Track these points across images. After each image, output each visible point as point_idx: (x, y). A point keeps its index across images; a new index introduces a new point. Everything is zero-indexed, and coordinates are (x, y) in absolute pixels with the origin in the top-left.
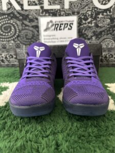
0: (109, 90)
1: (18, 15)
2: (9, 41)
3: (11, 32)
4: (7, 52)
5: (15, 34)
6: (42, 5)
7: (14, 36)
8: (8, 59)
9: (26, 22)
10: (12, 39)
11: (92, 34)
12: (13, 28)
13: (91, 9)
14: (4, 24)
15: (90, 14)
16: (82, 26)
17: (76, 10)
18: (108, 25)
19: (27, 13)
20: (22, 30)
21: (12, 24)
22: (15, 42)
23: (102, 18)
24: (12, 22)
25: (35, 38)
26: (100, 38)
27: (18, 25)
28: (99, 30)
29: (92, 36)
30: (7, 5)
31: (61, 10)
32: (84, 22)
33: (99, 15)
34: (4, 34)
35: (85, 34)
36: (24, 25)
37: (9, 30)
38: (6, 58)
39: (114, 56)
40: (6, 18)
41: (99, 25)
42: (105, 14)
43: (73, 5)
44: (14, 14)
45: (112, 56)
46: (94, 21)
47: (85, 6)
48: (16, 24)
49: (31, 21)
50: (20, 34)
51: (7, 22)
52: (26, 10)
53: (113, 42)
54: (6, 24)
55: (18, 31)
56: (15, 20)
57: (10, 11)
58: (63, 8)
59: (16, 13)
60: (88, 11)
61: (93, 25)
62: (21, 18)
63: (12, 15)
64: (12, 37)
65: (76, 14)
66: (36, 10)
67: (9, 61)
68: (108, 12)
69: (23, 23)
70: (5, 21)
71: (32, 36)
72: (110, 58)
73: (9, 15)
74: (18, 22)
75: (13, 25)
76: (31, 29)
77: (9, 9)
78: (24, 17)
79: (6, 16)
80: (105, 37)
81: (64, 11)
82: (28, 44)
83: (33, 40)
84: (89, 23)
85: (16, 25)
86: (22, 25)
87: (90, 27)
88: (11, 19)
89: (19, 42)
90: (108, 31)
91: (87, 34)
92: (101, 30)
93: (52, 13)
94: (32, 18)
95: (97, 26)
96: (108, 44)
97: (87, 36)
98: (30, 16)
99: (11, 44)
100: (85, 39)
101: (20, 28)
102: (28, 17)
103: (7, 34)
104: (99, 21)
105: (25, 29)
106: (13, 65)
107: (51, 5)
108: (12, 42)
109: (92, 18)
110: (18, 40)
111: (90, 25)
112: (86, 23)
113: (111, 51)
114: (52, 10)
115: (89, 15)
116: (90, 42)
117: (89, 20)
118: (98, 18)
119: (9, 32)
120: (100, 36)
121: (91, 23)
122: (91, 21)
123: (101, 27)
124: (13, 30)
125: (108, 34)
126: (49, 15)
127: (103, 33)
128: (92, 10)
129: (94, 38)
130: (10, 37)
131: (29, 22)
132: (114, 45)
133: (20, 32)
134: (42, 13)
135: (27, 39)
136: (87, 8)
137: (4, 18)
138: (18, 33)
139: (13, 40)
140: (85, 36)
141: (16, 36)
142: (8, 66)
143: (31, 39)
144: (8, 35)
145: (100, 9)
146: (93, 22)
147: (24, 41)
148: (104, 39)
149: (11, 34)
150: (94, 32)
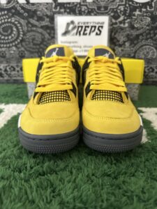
1: (22, 11)
2: (9, 47)
3: (13, 35)
4: (7, 62)
5: (17, 38)
7: (16, 40)
8: (9, 73)
9: (33, 21)
10: (14, 44)
11: (125, 39)
12: (15, 29)
13: (124, 3)
14: (3, 24)
15: (122, 9)
16: (111, 27)
17: (102, 4)
18: (147, 26)
19: (34, 8)
20: (28, 31)
21: (13, 23)
22: (18, 48)
23: (140, 15)
24: (13, 21)
25: (45, 43)
26: (135, 45)
27: (21, 25)
28: (135, 33)
29: (125, 42)
31: (82, 3)
32: (114, 21)
33: (135, 11)
34: (3, 37)
35: (116, 38)
36: (30, 25)
37: (9, 31)
38: (6, 70)
39: (156, 70)
40: (5, 15)
41: (135, 26)
42: (144, 10)
44: (16, 9)
45: (153, 70)
46: (128, 20)
48: (19, 23)
49: (40, 19)
50: (24, 37)
51: (6, 20)
52: (33, 4)
53: (155, 50)
54: (5, 23)
55: (21, 33)
56: (18, 18)
57: (10, 6)
58: (85, 1)
59: (19, 8)
60: (119, 5)
61: (127, 25)
62: (26, 14)
63: (13, 11)
64: (14, 41)
65: (102, 9)
66: (47, 3)
67: (9, 75)
68: (148, 7)
69: (29, 23)
70: (4, 19)
71: (40, 40)
72: (149, 72)
73: (9, 10)
74: (22, 21)
75: (15, 25)
76: (40, 30)
78: (31, 13)
79: (6, 12)
80: (143, 43)
81: (86, 6)
82: (35, 52)
83: (42, 46)
84: (121, 22)
85: (19, 25)
86: (27, 24)
87: (122, 29)
88: (13, 16)
89: (23, 49)
90: (147, 34)
91: (118, 38)
92: (138, 32)
93: (69, 8)
94: (41, 15)
95: (132, 27)
96: (148, 53)
97: (118, 41)
98: (38, 13)
99: (12, 52)
100: (116, 45)
101: (25, 29)
102: (36, 14)
103: (6, 38)
104: (136, 19)
105: (32, 31)
106: (15, 80)
108: (14, 48)
109: (126, 16)
110: (22, 46)
111: (122, 25)
112: (116, 23)
113: (151, 63)
114: (69, 3)
115: (121, 11)
116: (122, 50)
117: (122, 18)
118: (134, 15)
119: (10, 34)
120: (135, 42)
121: (124, 23)
122: (124, 20)
123: (138, 29)
124: (14, 32)
125: (147, 39)
126: (65, 11)
127: (141, 37)
128: (125, 5)
129: (127, 44)
130: (11, 42)
131: (37, 21)
132: (156, 54)
133: (24, 34)
134: (56, 8)
135: (34, 44)
136: (118, 1)
137: (2, 15)
138: (21, 36)
139: (16, 46)
140: (115, 41)
141: (19, 41)
142: (8, 82)
143: (39, 45)
144: (8, 39)
145: (137, 3)
146: (126, 21)
147: (30, 48)
148: (142, 46)
149: (12, 37)
150: (128, 36)
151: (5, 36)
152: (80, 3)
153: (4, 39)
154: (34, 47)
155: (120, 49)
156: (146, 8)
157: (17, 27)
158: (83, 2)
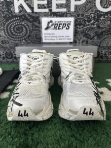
0: (109, 85)
1: (29, 17)
2: (21, 40)
5: (26, 34)
6: (51, 8)
7: (25, 36)
13: (94, 12)
14: (16, 25)
15: (93, 16)
16: (86, 27)
17: (81, 13)
18: (109, 26)
19: (37, 15)
20: (33, 30)
21: (23, 25)
22: (27, 41)
23: (104, 20)
26: (101, 38)
27: (28, 26)
28: (100, 31)
29: (94, 36)
30: (19, 8)
32: (87, 23)
33: (101, 17)
34: (16, 34)
35: (88, 34)
36: (34, 26)
37: (21, 30)
40: (18, 20)
41: (101, 26)
42: (106, 16)
43: (78, 8)
46: (97, 23)
47: (89, 10)
48: (27, 25)
50: (31, 34)
51: (19, 23)
52: (36, 13)
54: (18, 25)
55: (29, 31)
56: (26, 22)
57: (22, 14)
58: (69, 11)
59: (27, 16)
60: (91, 14)
61: (95, 26)
62: (31, 19)
63: (24, 17)
64: (24, 37)
65: (80, 16)
66: (45, 12)
68: (109, 15)
69: (33, 25)
70: (17, 23)
72: (109, 55)
73: (20, 17)
74: (29, 24)
75: (25, 26)
77: (20, 12)
78: (35, 19)
79: (18, 18)
80: (106, 37)
81: (70, 14)
84: (92, 24)
87: (92, 28)
88: (23, 20)
89: (29, 41)
90: (108, 32)
91: (90, 34)
95: (99, 27)
96: (108, 43)
97: (90, 36)
99: (23, 43)
100: (88, 39)
101: (31, 28)
102: (38, 19)
104: (101, 22)
105: (35, 30)
107: (58, 8)
108: (24, 41)
109: (95, 20)
110: (29, 39)
111: (93, 26)
112: (89, 25)
114: (59, 12)
115: (92, 18)
117: (92, 22)
118: (100, 20)
119: (21, 32)
120: (101, 36)
121: (94, 25)
122: (94, 23)
123: (102, 28)
124: (24, 31)
125: (108, 35)
127: (104, 33)
128: (95, 13)
129: (95, 38)
130: (22, 37)
131: (39, 23)
136: (90, 11)
137: (16, 20)
138: (29, 33)
139: (25, 39)
140: (88, 36)
141: (27, 36)
144: (20, 35)
145: (102, 12)
147: (34, 41)
148: (105, 39)
149: (23, 34)
150: (96, 32)
151: (18, 33)
152: (66, 12)
153: (17, 35)
154: (37, 40)
155: (91, 41)
156: (108, 15)
157: (26, 28)
158: (68, 11)
